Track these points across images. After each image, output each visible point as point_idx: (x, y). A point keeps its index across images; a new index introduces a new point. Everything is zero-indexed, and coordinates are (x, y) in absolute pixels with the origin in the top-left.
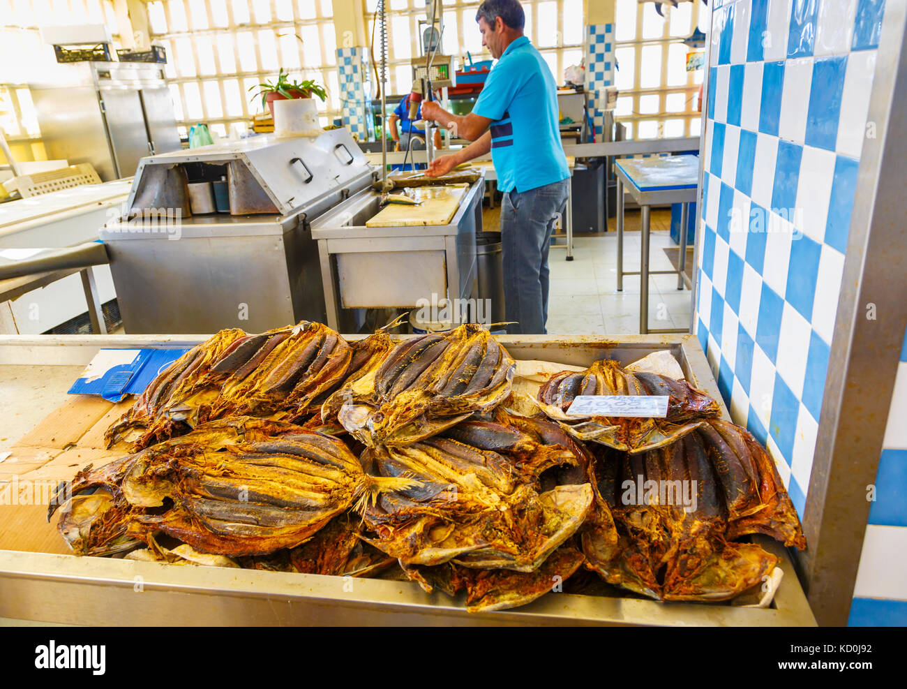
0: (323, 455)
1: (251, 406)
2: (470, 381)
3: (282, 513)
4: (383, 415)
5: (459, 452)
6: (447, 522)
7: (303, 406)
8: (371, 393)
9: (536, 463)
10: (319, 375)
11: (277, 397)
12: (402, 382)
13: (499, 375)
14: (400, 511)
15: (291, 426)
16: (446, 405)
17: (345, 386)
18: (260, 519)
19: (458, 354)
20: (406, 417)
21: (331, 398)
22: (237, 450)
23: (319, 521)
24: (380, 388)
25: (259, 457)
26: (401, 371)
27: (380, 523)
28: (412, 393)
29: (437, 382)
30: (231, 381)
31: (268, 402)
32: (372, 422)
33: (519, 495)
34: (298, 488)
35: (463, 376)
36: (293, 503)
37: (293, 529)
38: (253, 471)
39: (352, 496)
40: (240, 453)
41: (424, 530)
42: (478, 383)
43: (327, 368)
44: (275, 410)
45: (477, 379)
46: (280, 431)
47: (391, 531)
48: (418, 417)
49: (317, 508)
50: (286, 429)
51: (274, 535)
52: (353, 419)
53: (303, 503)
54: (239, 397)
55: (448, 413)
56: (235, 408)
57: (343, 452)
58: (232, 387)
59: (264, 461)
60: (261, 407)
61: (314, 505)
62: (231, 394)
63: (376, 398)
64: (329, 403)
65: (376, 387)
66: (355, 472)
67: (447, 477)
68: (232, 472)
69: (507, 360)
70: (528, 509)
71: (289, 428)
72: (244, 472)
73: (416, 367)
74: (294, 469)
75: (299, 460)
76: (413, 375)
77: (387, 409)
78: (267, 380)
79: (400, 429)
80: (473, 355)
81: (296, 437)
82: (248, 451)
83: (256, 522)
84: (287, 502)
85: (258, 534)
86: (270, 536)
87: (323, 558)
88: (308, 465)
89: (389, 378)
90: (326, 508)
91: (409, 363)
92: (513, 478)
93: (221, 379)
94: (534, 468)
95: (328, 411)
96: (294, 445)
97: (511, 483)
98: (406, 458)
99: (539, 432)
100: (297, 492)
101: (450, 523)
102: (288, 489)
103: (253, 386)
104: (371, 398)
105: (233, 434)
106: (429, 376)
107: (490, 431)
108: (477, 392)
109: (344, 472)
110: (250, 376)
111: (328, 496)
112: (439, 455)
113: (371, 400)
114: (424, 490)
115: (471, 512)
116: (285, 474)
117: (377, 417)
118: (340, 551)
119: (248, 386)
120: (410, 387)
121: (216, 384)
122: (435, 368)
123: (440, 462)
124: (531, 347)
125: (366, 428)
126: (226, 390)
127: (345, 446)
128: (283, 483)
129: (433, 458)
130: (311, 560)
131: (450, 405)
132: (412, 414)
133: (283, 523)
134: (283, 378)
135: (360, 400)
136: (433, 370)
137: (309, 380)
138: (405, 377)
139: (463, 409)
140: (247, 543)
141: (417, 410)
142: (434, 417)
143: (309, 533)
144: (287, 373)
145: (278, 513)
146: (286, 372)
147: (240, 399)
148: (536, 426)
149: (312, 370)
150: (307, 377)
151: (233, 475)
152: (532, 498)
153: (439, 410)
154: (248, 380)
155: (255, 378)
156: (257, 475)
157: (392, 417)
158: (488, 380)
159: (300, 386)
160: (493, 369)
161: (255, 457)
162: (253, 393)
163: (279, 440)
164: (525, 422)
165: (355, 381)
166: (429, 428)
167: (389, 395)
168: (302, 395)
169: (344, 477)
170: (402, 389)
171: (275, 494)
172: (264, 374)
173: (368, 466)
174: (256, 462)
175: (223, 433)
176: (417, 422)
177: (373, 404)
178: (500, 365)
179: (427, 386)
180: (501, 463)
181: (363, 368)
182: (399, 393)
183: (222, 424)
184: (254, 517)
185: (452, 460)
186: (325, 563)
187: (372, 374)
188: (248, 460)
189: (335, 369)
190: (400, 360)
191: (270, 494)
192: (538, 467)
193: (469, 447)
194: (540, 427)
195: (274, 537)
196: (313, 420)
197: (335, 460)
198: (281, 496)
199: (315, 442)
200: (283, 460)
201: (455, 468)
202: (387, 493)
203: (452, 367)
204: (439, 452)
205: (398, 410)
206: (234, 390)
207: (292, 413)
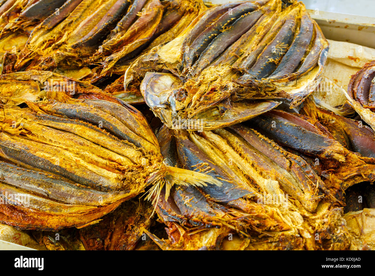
0: (121, 128)
1: (56, 60)
2: (279, 61)
3: (73, 189)
4: (186, 92)
5: (262, 148)
6: (241, 235)
7: (107, 67)
8: (178, 62)
9: (344, 174)
10: (127, 34)
11: (83, 52)
12: (209, 54)
13: (311, 59)
14: (193, 216)
15: (93, 88)
16: (253, 87)
17: (152, 50)
18: (50, 193)
19: (270, 28)
20: (210, 99)
21: (136, 63)
22: (36, 108)
23: (110, 204)
24: (187, 58)
25: (58, 121)
26: (210, 41)
27: (171, 220)
28: (219, 68)
29: (246, 57)
30: (38, 30)
31: (73, 57)
32: (174, 99)
33: (326, 220)
34: (91, 162)
35: (274, 56)
36: (86, 180)
37: (83, 209)
38: (50, 135)
39: (145, 182)
40: (40, 112)
41: (217, 243)
42: (288, 65)
43: (135, 27)
44: (80, 65)
45: (287, 61)
46: (82, 92)
47: (182, 235)
48: (223, 101)
49: (107, 190)
50: (88, 91)
51: (62, 213)
52: (156, 90)
53: (95, 181)
54: (46, 48)
55: (254, 96)
56: (40, 61)
57: (142, 127)
58: (40, 36)
59: (62, 125)
60: (66, 61)
61: (106, 185)
62: (37, 44)
63: (181, 69)
64: (133, 69)
65: (183, 56)
66: (151, 153)
67: (246, 173)
68: (30, 133)
69: (320, 41)
70: (334, 240)
71: (91, 91)
72: (42, 135)
73: (225, 38)
74: (90, 139)
75: (97, 131)
76: (221, 47)
77: (191, 86)
78: (75, 32)
79: (202, 112)
80: (287, 32)
81: (96, 102)
82: (47, 112)
83: (46, 195)
84: (79, 177)
85: (47, 209)
86: (58, 213)
87: (111, 239)
88: (105, 137)
89: (197, 47)
90: (118, 190)
91: (219, 33)
92: (319, 194)
93: (30, 26)
94: (341, 181)
95: (132, 78)
96: (93, 112)
97: (316, 201)
98: (206, 142)
99: (349, 133)
100: (90, 167)
101: (245, 237)
102: (82, 162)
103: (61, 37)
104: (176, 67)
105: (36, 88)
106: (238, 50)
107: (298, 129)
108: (286, 76)
109: (141, 151)
110: (59, 26)
111: (121, 177)
112: (240, 146)
113: (176, 70)
114: (221, 190)
115: (269, 230)
116: (81, 144)
117: (180, 94)
118: (128, 236)
119: (56, 36)
120: (217, 61)
121: (25, 30)
122: (245, 41)
123: (240, 155)
124: (346, 27)
125: (168, 106)
126: (33, 40)
127: (145, 121)
128: (77, 154)
129: (234, 148)
130: (98, 239)
131: (257, 88)
132: (217, 97)
133: (73, 200)
134: (91, 33)
135: (165, 68)
136: (243, 44)
137: (116, 38)
138: (214, 49)
139: (270, 94)
140: (36, 217)
141: (223, 92)
142: (239, 100)
143: (98, 215)
144: (96, 28)
145: (69, 189)
146: (95, 26)
147: (47, 50)
148: (346, 126)
149: (120, 28)
150: (115, 34)
151: (30, 136)
152: (340, 228)
153: (246, 92)
154: (56, 30)
155: (64, 28)
156: (54, 140)
157: (195, 97)
158: (298, 62)
159: (108, 43)
160: (305, 50)
161: (54, 120)
162: (59, 46)
163: (80, 103)
164: (334, 118)
165: (162, 45)
166: (233, 113)
167: (195, 68)
168: (108, 53)
169: (140, 157)
170: (209, 63)
171: (68, 167)
172: (73, 25)
173: (166, 143)
174: (54, 126)
175: (27, 86)
176: (221, 107)
177: (177, 75)
178: (312, 46)
179: (235, 61)
180: (308, 173)
181: (172, 29)
182: (206, 67)
183: (26, 77)
184: (44, 191)
185: (253, 155)
186: (113, 244)
187: (180, 39)
188: (47, 121)
189: (143, 28)
190: (210, 29)
191: (63, 166)
192: (346, 181)
193: (274, 144)
194: (350, 127)
195: (63, 215)
196: (116, 83)
197: (132, 136)
198: (74, 169)
199: (115, 112)
200: (80, 128)
201: (255, 165)
202: (182, 187)
203: (263, 43)
204: (240, 143)
205: (203, 88)
206: (41, 40)
207: (97, 72)
